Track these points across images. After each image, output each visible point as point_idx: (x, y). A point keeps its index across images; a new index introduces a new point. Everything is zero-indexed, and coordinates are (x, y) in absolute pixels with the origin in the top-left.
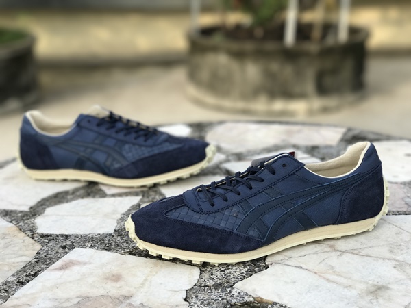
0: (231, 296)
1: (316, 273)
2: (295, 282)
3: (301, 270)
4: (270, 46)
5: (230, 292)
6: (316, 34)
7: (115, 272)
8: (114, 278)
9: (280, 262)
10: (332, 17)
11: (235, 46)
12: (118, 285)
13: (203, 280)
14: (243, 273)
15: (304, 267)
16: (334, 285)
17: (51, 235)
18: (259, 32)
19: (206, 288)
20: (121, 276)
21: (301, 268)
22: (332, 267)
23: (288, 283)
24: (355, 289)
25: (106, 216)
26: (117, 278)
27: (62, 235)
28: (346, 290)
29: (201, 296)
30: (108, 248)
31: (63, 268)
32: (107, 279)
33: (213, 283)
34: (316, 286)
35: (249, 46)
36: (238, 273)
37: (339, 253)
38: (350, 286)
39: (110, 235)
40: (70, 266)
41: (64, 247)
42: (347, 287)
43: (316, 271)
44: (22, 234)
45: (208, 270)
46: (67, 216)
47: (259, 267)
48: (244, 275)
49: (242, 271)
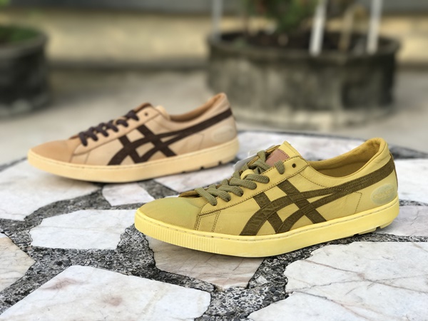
1: (342, 305)
2: (318, 315)
3: (325, 301)
4: (295, 54)
6: (344, 43)
7: (115, 295)
8: (113, 301)
9: (302, 290)
10: (362, 27)
11: (258, 53)
12: (117, 309)
13: (214, 307)
15: (330, 297)
17: (46, 249)
18: (283, 40)
19: (217, 317)
20: (121, 299)
21: (326, 298)
22: (361, 299)
23: (311, 316)
25: (109, 229)
26: (116, 301)
27: (59, 250)
30: (109, 267)
31: (57, 288)
32: (105, 301)
33: (225, 312)
35: (272, 54)
36: (254, 302)
37: (369, 283)
39: (112, 251)
40: (65, 285)
41: (60, 264)
43: (342, 303)
44: (15, 247)
45: (220, 296)
46: (66, 228)
47: (278, 295)
48: (261, 303)
49: (258, 300)
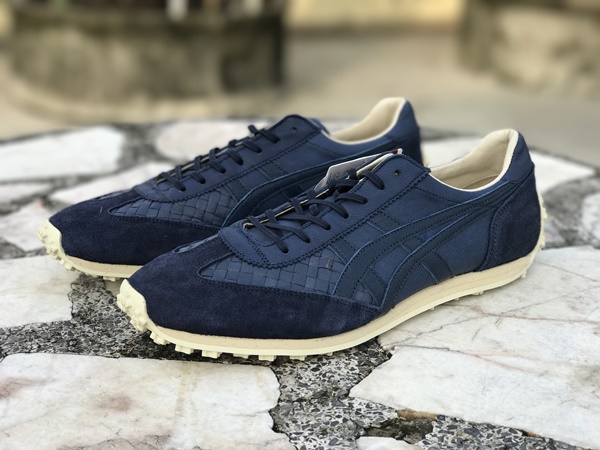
0: (357, 413)
1: (477, 356)
2: (451, 376)
3: (449, 353)
5: (351, 405)
9: (406, 343)
13: (289, 388)
14: (352, 369)
15: (451, 347)
16: (520, 374)
19: (304, 403)
21: (448, 349)
22: (497, 343)
23: (442, 378)
24: (557, 376)
29: (302, 420)
33: (311, 393)
34: (493, 378)
36: (346, 371)
38: (546, 372)
42: (542, 375)
43: (476, 353)
45: (287, 369)
47: (375, 355)
48: (357, 371)
49: (350, 367)
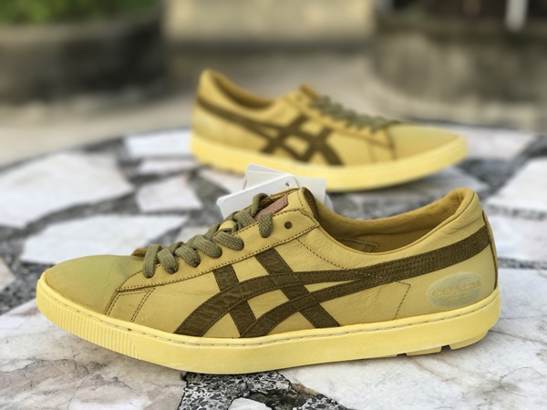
28: (444, 385)
